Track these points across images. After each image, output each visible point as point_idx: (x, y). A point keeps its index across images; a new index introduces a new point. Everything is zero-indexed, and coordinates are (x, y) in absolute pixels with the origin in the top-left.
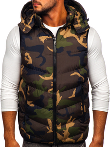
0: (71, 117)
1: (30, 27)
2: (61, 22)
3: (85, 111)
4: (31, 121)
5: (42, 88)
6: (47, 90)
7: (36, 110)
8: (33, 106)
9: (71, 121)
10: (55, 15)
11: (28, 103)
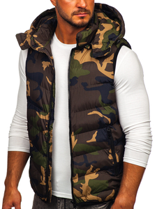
0: (92, 166)
3: (118, 161)
5: (38, 127)
7: (33, 152)
8: (32, 146)
9: (92, 172)
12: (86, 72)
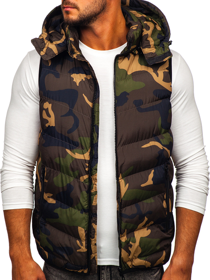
1: (55, 51)
2: (116, 41)
3: (171, 211)
4: (48, 227)
5: (71, 172)
6: (78, 177)
7: (58, 211)
8: (54, 202)
10: (103, 27)
11: (46, 196)
12: (140, 85)
